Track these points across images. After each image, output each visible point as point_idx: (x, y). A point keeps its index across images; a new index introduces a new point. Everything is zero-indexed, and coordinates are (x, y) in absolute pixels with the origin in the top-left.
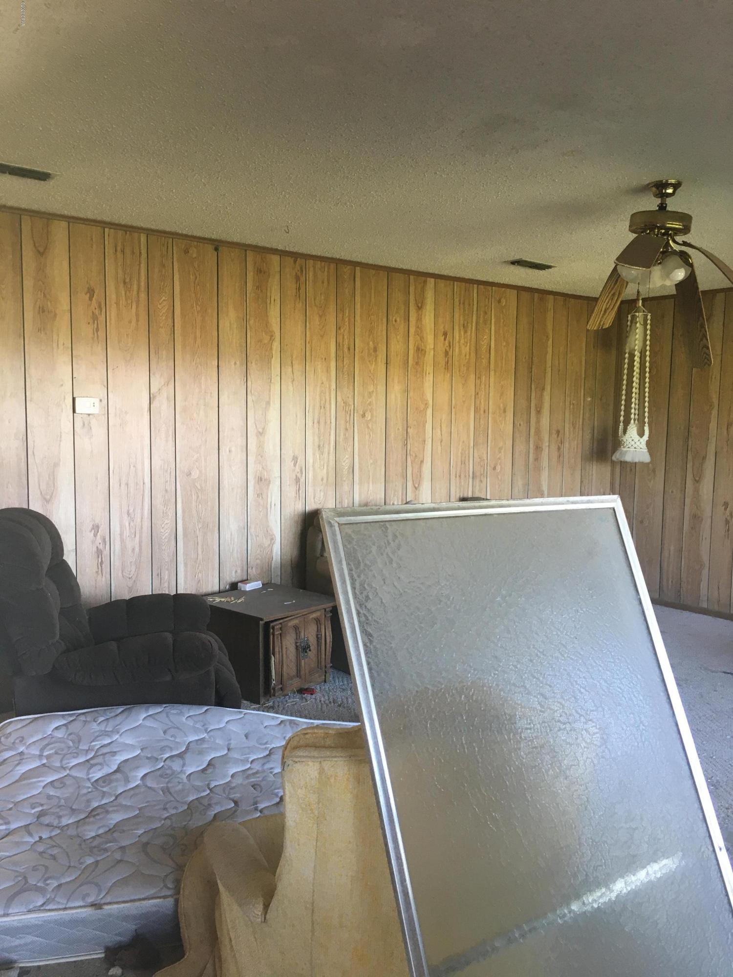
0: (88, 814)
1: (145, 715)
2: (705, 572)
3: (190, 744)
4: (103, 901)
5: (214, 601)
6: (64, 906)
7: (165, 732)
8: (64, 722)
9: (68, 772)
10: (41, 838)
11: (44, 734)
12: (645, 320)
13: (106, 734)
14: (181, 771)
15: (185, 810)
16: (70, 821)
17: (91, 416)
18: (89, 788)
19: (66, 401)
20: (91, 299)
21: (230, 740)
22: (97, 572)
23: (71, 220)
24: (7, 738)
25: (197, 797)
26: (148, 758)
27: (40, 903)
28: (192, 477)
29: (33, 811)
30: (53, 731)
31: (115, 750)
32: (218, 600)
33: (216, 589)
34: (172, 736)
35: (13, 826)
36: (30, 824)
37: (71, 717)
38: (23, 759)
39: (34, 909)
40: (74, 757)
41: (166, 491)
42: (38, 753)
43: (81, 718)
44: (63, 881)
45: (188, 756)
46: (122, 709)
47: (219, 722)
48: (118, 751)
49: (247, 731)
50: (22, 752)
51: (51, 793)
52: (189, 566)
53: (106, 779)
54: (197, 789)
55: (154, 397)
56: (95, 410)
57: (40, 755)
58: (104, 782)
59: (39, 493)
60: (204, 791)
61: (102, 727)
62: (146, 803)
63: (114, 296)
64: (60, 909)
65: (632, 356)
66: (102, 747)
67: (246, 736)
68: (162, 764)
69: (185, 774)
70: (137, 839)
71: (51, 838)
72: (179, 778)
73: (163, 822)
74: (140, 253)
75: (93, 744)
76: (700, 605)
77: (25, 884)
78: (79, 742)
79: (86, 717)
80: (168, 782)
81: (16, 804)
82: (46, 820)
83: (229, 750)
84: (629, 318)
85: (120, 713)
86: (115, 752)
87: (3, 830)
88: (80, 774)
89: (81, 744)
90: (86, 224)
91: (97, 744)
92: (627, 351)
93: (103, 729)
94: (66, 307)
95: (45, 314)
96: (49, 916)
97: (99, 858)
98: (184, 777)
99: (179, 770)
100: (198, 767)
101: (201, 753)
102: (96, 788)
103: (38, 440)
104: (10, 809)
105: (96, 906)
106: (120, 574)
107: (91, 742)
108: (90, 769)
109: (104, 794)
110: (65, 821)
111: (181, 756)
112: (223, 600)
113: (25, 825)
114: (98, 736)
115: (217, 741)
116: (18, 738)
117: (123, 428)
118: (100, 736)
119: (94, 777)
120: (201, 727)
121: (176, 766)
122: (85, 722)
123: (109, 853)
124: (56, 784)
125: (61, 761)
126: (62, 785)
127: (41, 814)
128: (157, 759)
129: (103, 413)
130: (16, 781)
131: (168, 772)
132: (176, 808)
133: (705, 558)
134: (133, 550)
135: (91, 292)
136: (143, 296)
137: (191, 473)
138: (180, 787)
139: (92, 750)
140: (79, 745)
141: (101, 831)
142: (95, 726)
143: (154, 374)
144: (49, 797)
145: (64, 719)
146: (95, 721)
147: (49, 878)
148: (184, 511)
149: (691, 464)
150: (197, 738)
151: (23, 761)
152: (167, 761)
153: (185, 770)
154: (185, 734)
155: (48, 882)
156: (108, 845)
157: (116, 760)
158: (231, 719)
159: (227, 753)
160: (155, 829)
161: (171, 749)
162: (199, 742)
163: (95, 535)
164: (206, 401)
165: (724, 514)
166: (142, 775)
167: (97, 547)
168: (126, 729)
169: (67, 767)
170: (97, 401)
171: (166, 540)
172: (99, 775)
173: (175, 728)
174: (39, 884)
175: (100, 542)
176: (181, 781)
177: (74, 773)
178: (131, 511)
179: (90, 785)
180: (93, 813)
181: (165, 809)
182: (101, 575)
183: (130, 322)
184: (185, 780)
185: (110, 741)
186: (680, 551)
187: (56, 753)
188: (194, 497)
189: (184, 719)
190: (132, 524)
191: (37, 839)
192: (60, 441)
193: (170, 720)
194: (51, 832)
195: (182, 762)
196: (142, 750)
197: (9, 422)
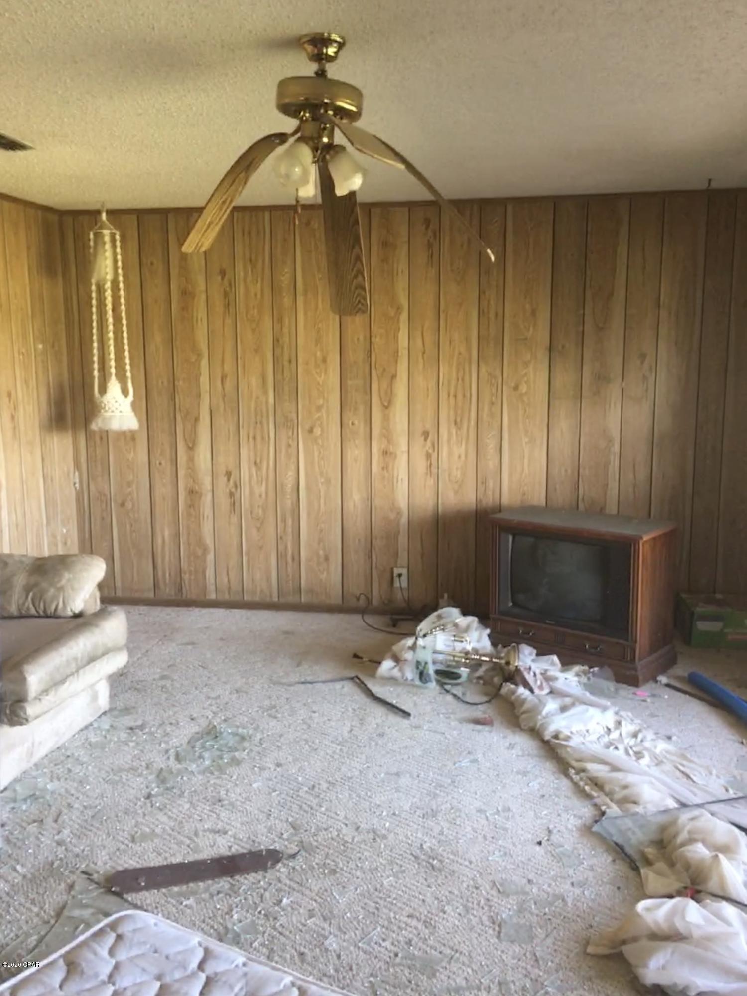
2: (210, 557)
12: (113, 240)
65: (100, 290)
76: (207, 597)
84: (92, 236)
92: (93, 281)
133: (209, 541)
149: (181, 426)
165: (227, 485)
186: (177, 535)
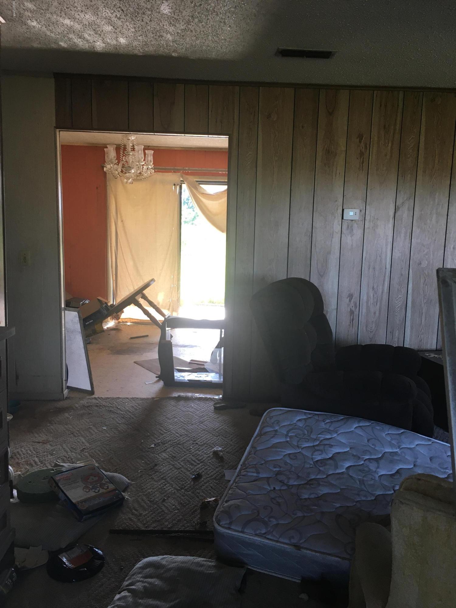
0: (307, 482)
1: (357, 425)
3: (385, 454)
4: (302, 546)
5: (430, 356)
6: (277, 539)
7: (368, 441)
8: (305, 417)
9: (300, 450)
10: (274, 488)
11: (292, 422)
13: (329, 431)
14: (375, 471)
15: (372, 500)
16: (295, 483)
17: (353, 221)
18: (311, 464)
19: (338, 211)
20: (360, 142)
21: (417, 459)
22: (349, 325)
23: (352, 88)
24: (270, 419)
25: (383, 493)
26: (353, 455)
27: (263, 532)
28: (422, 266)
29: (275, 469)
30: (297, 421)
31: (332, 444)
32: (432, 355)
33: (434, 347)
34: (373, 445)
35: (261, 476)
36: (271, 477)
37: (310, 415)
38: (276, 434)
39: (259, 535)
40: (306, 442)
41: (402, 275)
42: (285, 433)
43: (315, 417)
44: (281, 522)
45: (382, 462)
46: (343, 418)
47: (410, 443)
48: (335, 445)
49: (432, 456)
50: (276, 430)
51: (288, 461)
52: (414, 329)
53: (323, 462)
54: (385, 487)
55: (399, 208)
56: (357, 218)
57: (286, 435)
58: (321, 463)
59: (317, 271)
60: (389, 490)
61: (327, 426)
62: (345, 486)
63: (376, 139)
64: (274, 541)
66: (324, 439)
67: (431, 459)
68: (363, 462)
69: (378, 474)
70: (334, 510)
71: (280, 490)
72: (373, 475)
73: (355, 503)
74: (398, 105)
75: (319, 436)
77: (257, 516)
78: (311, 432)
79: (319, 417)
80: (364, 477)
81: (266, 462)
82: (281, 478)
83: (414, 465)
85: (340, 420)
86: (332, 445)
87: (255, 476)
88: (308, 454)
89: (312, 434)
90: (361, 90)
91: (322, 437)
93: (328, 428)
94: (344, 149)
95: (330, 154)
96: (267, 543)
97: (306, 515)
98: (377, 476)
99: (374, 470)
100: (389, 471)
101: (392, 462)
102: (315, 466)
103: (319, 237)
104: (262, 464)
105: (298, 547)
106: (364, 328)
107: (318, 435)
108: (314, 452)
109: (320, 472)
110: (292, 482)
111: (377, 460)
112: (436, 356)
113: (267, 477)
114: (323, 432)
115: (406, 457)
116: (276, 421)
117: (374, 230)
118: (325, 432)
119: (315, 458)
120: (396, 444)
121: (372, 466)
122: (318, 420)
123: (313, 514)
124: (291, 456)
125: (298, 441)
126: (295, 458)
127: (278, 473)
128: (359, 458)
129: (362, 219)
130: (269, 448)
131: (366, 469)
132: (365, 496)
134: (375, 313)
135: (360, 137)
136: (397, 136)
137: (421, 263)
138: (372, 482)
139: (319, 440)
140: (310, 435)
141: (312, 496)
142: (323, 425)
143: (400, 191)
144: (286, 463)
145: (305, 415)
146: (324, 421)
147: (272, 517)
148: (413, 290)
150: (391, 451)
151: (276, 436)
152: (366, 461)
153: (378, 471)
154: (383, 445)
155: (271, 519)
156: (314, 507)
157: (331, 451)
158: (420, 443)
159: (413, 468)
160: (348, 507)
161: (371, 454)
162: (392, 454)
163: (350, 301)
164: (438, 211)
166: (347, 466)
167: (351, 309)
168: (342, 432)
169: (300, 447)
170: (358, 211)
171: (399, 309)
172: (319, 458)
173: (375, 439)
174: (265, 519)
175: (353, 305)
176: (373, 478)
177: (305, 452)
178: (375, 287)
179: (312, 463)
180: (310, 483)
181: (358, 495)
182: (352, 327)
183: (386, 155)
184: (377, 478)
185: (330, 437)
187: (296, 436)
188: (422, 281)
189: (384, 435)
190: (375, 296)
191: (272, 489)
192: (332, 238)
193: (374, 433)
194: (281, 486)
195: (376, 465)
196: (351, 448)
197: (302, 225)
